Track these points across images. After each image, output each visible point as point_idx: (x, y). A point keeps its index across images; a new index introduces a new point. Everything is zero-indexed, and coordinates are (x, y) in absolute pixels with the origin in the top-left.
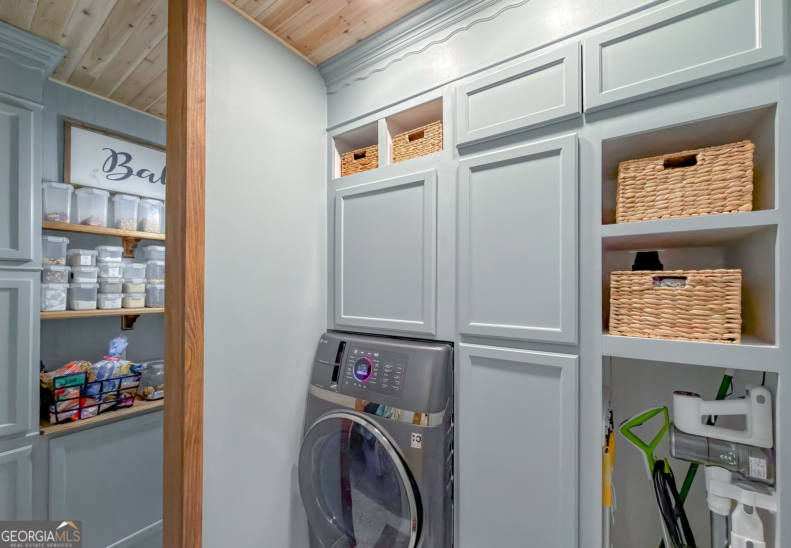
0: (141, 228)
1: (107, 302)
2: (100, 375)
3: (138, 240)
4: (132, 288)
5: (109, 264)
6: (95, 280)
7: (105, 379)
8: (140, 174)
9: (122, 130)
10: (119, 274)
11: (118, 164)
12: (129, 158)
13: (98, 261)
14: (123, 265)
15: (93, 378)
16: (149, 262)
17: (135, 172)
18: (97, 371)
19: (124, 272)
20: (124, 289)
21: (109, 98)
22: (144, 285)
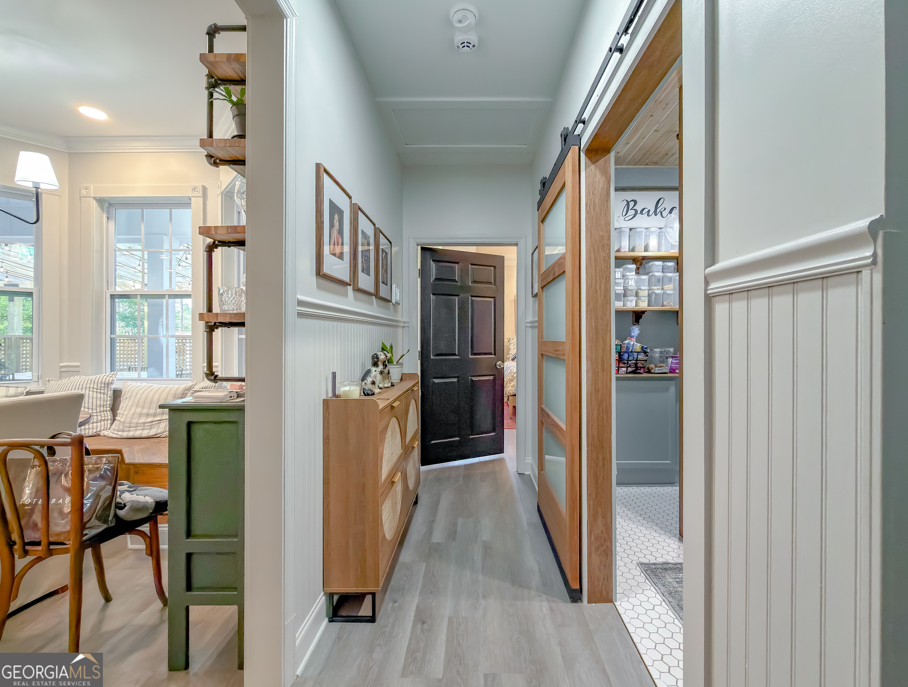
0: (646, 250)
1: (628, 302)
2: (628, 348)
3: (644, 258)
4: (641, 293)
5: (629, 277)
6: (622, 288)
7: (630, 351)
8: (641, 212)
9: (631, 185)
10: (634, 284)
11: (630, 209)
12: (635, 202)
13: (623, 276)
14: (636, 277)
15: (624, 350)
16: (650, 274)
17: (639, 212)
18: (626, 346)
19: (636, 282)
20: (637, 295)
21: (625, 165)
22: (647, 291)
